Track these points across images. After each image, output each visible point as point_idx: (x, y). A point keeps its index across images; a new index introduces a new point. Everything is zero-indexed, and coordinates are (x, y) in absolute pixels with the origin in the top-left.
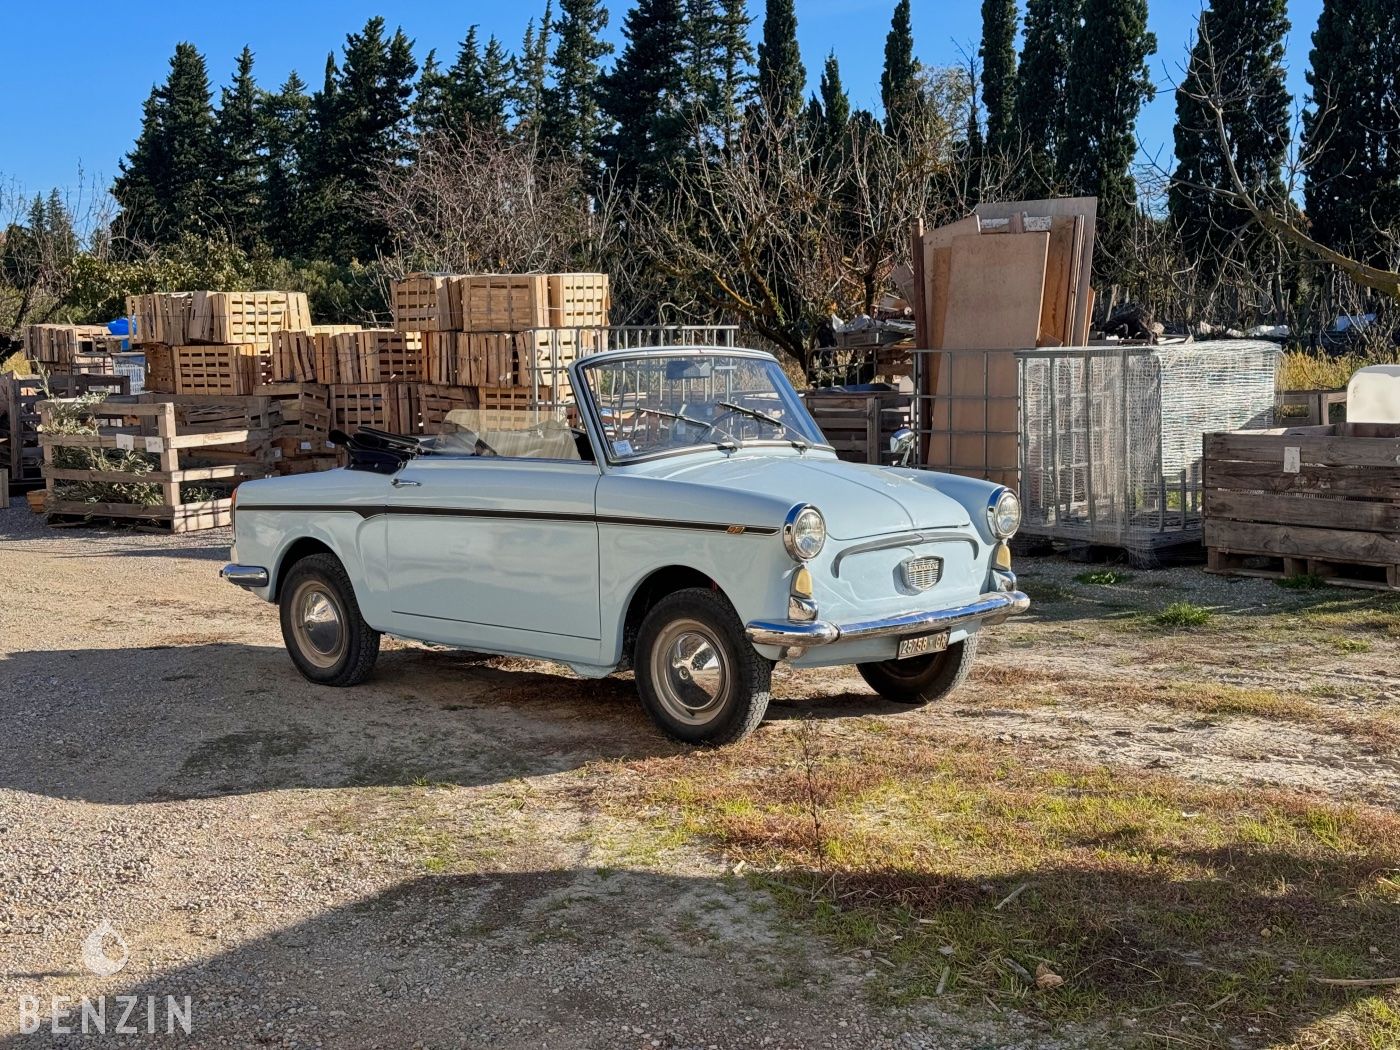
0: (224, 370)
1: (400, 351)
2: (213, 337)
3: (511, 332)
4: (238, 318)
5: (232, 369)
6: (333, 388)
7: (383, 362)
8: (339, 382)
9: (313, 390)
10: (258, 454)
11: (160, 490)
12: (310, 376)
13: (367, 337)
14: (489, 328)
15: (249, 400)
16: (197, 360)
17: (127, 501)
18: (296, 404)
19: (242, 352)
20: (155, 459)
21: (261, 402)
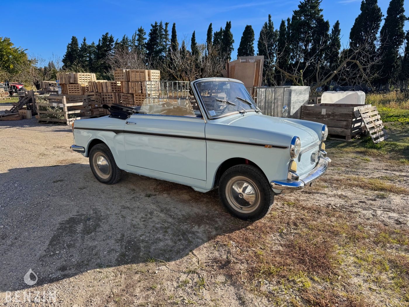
0: (78, 89)
1: (116, 86)
2: (75, 82)
3: (140, 82)
4: (81, 78)
5: (80, 89)
6: (102, 93)
7: (112, 88)
8: (103, 92)
9: (97, 94)
10: (86, 107)
11: (63, 116)
12: (97, 91)
13: (109, 83)
14: (135, 81)
15: (83, 96)
16: (72, 87)
17: (57, 118)
18: (94, 97)
19: (82, 86)
20: (62, 109)
21: (86, 96)
